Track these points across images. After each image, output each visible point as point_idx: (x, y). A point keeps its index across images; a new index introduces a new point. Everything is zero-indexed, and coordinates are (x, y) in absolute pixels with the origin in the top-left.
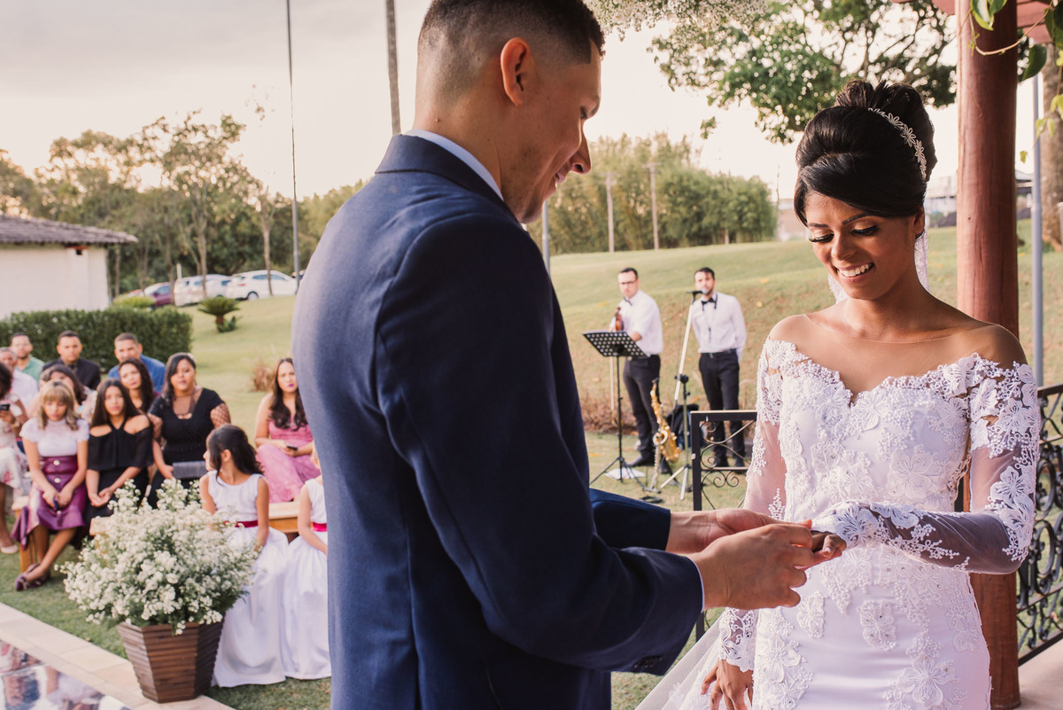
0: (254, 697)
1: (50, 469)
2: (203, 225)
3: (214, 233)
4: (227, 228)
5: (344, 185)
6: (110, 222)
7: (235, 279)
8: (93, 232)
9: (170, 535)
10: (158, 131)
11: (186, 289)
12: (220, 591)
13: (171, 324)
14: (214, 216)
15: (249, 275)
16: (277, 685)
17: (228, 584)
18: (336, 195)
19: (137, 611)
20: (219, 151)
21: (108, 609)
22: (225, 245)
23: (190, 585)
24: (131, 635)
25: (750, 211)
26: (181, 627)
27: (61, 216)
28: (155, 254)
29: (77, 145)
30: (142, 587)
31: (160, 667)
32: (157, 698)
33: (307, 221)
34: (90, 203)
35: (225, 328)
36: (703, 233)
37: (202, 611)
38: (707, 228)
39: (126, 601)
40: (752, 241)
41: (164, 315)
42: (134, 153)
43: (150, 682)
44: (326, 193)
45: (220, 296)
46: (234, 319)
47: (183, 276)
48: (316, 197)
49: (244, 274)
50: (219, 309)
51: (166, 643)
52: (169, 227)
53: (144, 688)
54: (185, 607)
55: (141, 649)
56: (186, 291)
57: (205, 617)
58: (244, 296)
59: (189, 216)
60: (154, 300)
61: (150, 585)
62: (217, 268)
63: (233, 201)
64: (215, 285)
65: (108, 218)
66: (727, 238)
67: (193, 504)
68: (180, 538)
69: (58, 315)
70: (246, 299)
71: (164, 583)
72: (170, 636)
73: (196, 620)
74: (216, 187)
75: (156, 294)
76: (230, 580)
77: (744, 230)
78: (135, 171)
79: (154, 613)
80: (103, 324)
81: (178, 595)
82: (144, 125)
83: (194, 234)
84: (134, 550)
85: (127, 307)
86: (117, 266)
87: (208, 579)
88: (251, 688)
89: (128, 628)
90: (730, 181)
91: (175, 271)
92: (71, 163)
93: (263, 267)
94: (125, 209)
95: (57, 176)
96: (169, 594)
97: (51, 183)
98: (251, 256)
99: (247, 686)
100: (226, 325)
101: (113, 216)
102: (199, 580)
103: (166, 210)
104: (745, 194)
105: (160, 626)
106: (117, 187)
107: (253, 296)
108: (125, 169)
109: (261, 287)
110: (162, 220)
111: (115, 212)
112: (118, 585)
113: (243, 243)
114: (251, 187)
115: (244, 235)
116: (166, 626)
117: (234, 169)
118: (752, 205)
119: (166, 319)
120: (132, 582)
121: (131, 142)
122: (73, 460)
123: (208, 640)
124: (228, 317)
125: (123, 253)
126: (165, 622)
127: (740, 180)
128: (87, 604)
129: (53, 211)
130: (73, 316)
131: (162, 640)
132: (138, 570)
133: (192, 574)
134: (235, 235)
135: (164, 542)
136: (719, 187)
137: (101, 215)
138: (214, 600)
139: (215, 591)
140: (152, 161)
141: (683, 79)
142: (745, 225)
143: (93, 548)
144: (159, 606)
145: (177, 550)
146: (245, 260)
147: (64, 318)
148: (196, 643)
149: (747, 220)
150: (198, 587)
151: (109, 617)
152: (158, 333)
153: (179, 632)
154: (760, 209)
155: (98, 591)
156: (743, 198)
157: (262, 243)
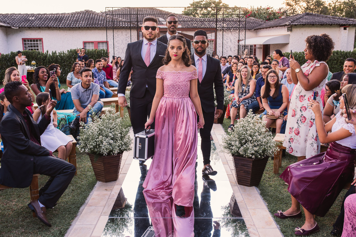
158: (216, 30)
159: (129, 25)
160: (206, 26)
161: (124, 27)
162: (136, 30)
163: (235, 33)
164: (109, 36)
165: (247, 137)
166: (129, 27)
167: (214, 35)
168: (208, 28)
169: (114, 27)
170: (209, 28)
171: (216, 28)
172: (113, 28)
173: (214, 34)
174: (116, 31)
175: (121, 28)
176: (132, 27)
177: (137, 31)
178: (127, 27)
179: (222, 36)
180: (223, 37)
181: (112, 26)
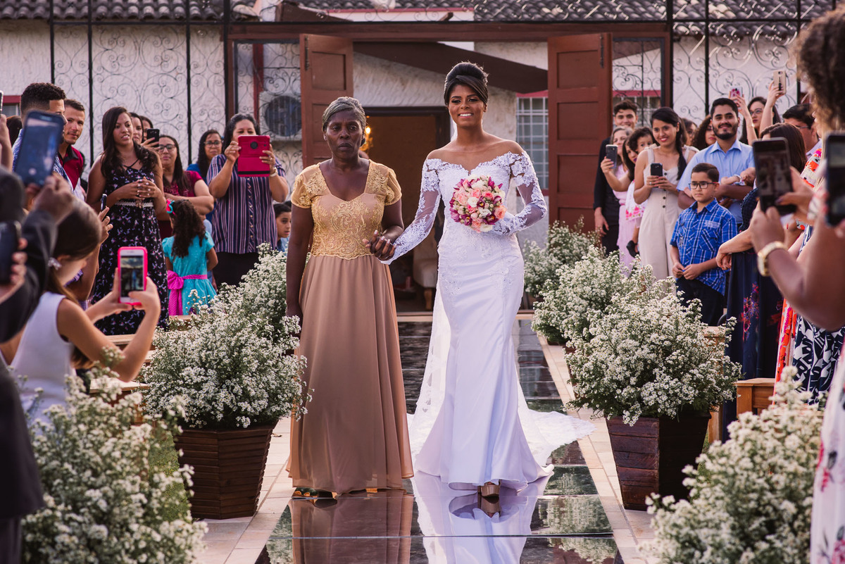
158: (667, 35)
159: (180, 10)
160: (612, 12)
161: (149, 16)
162: (218, 37)
163: (775, 49)
164: (67, 64)
165: (775, 502)
166: (181, 18)
167: (658, 63)
168: (620, 21)
169: (94, 16)
170: (631, 21)
171: (670, 21)
172: (90, 24)
173: (653, 59)
174: (107, 37)
175: (135, 20)
176: (196, 17)
177: (225, 40)
178: (165, 17)
179: (703, 68)
180: (711, 72)
181: (85, 10)
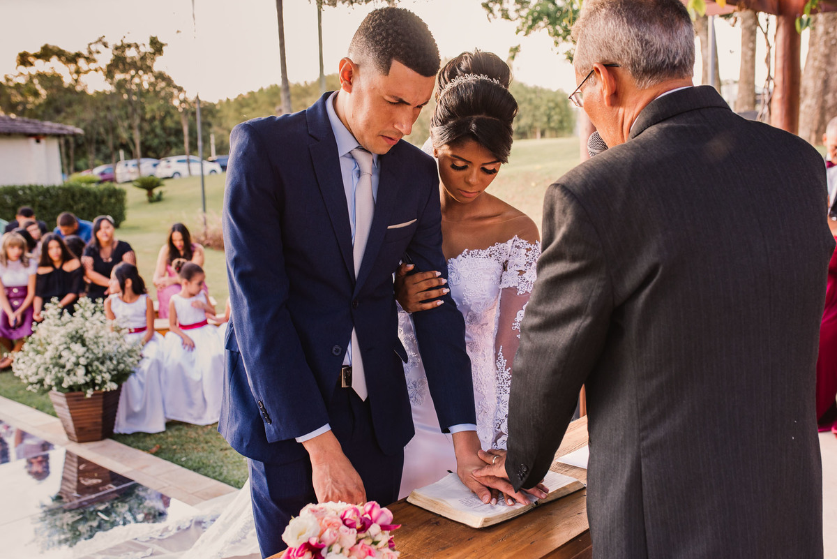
0: (142, 440)
1: (12, 295)
2: (137, 121)
3: (146, 127)
4: (157, 123)
5: (249, 91)
6: (65, 118)
7: (163, 163)
8: (49, 126)
9: (82, 334)
10: (100, 47)
11: (125, 170)
12: (118, 370)
13: (110, 196)
14: (145, 113)
15: (174, 160)
16: (159, 433)
17: (122, 366)
18: (244, 98)
19: (59, 382)
20: (149, 62)
21: (41, 382)
22: (156, 136)
23: (96, 366)
24: (57, 398)
25: (556, 114)
26: (89, 393)
27: (27, 112)
28: (101, 142)
29: (37, 56)
30: (64, 367)
31: (78, 420)
32: (76, 440)
33: (221, 118)
34: (50, 102)
35: (154, 199)
36: (521, 130)
37: (104, 382)
38: (524, 127)
39: (53, 376)
40: (557, 137)
41: (105, 189)
42: (82, 62)
43: (72, 429)
44: (236, 97)
45: (152, 175)
46: (161, 193)
47: (125, 159)
48: (228, 100)
49: (170, 158)
50: (149, 185)
51: (81, 404)
52: (111, 122)
53: (69, 434)
54: (93, 380)
55: (65, 408)
56: (126, 171)
57: (105, 386)
58: (170, 175)
59: (127, 113)
60: (100, 178)
61: (69, 366)
62: (150, 153)
63: (162, 102)
64: (147, 167)
65: (63, 114)
66: (539, 134)
67: (98, 314)
68: (90, 336)
69: (23, 188)
70: (172, 178)
71: (77, 364)
72: (83, 400)
73: (100, 389)
74: (148, 91)
75: (102, 174)
76: (124, 363)
77: (552, 129)
78: (83, 78)
79: (71, 383)
80: (57, 196)
81: (87, 372)
82: (89, 43)
83: (130, 127)
84: (57, 343)
85: (78, 183)
86: (72, 153)
87: (108, 362)
88: (142, 435)
89: (56, 394)
90: (542, 91)
91: (119, 156)
92: (32, 70)
93: (183, 153)
94: (77, 108)
95: (22, 81)
96: (81, 371)
97: (18, 86)
98: (176, 145)
99: (138, 433)
100: (155, 197)
101: (67, 113)
102: (102, 363)
103: (108, 108)
104: (553, 101)
105: (76, 393)
106: (71, 90)
107: (177, 176)
108: (75, 76)
109: (183, 168)
110: (105, 117)
111: (69, 110)
112: (47, 366)
113: (169, 135)
114: (175, 92)
115: (170, 129)
116: (80, 393)
117: (161, 76)
118: (557, 110)
119: (106, 193)
120: (56, 365)
121: (79, 55)
122: (24, 289)
123: (110, 402)
124: (156, 191)
125: (76, 141)
126: (80, 390)
127: (549, 91)
128: (27, 379)
129: (20, 108)
130: (34, 189)
131: (79, 402)
132: (60, 357)
133: (98, 359)
134: (164, 129)
135: (78, 338)
136: (533, 96)
137: (58, 111)
138: (113, 376)
139: (114, 370)
140: (96, 70)
141: (499, 14)
142: (552, 125)
143: (31, 343)
144: (74, 379)
145: (87, 343)
146: (171, 148)
147: (28, 191)
148: (101, 404)
149: (554, 121)
150: (101, 367)
151: (42, 388)
152: (100, 202)
153: (88, 396)
154: (564, 113)
155: (34, 370)
156: (552, 105)
157: (183, 135)
